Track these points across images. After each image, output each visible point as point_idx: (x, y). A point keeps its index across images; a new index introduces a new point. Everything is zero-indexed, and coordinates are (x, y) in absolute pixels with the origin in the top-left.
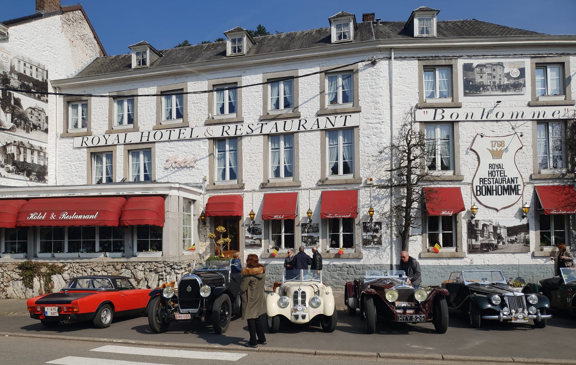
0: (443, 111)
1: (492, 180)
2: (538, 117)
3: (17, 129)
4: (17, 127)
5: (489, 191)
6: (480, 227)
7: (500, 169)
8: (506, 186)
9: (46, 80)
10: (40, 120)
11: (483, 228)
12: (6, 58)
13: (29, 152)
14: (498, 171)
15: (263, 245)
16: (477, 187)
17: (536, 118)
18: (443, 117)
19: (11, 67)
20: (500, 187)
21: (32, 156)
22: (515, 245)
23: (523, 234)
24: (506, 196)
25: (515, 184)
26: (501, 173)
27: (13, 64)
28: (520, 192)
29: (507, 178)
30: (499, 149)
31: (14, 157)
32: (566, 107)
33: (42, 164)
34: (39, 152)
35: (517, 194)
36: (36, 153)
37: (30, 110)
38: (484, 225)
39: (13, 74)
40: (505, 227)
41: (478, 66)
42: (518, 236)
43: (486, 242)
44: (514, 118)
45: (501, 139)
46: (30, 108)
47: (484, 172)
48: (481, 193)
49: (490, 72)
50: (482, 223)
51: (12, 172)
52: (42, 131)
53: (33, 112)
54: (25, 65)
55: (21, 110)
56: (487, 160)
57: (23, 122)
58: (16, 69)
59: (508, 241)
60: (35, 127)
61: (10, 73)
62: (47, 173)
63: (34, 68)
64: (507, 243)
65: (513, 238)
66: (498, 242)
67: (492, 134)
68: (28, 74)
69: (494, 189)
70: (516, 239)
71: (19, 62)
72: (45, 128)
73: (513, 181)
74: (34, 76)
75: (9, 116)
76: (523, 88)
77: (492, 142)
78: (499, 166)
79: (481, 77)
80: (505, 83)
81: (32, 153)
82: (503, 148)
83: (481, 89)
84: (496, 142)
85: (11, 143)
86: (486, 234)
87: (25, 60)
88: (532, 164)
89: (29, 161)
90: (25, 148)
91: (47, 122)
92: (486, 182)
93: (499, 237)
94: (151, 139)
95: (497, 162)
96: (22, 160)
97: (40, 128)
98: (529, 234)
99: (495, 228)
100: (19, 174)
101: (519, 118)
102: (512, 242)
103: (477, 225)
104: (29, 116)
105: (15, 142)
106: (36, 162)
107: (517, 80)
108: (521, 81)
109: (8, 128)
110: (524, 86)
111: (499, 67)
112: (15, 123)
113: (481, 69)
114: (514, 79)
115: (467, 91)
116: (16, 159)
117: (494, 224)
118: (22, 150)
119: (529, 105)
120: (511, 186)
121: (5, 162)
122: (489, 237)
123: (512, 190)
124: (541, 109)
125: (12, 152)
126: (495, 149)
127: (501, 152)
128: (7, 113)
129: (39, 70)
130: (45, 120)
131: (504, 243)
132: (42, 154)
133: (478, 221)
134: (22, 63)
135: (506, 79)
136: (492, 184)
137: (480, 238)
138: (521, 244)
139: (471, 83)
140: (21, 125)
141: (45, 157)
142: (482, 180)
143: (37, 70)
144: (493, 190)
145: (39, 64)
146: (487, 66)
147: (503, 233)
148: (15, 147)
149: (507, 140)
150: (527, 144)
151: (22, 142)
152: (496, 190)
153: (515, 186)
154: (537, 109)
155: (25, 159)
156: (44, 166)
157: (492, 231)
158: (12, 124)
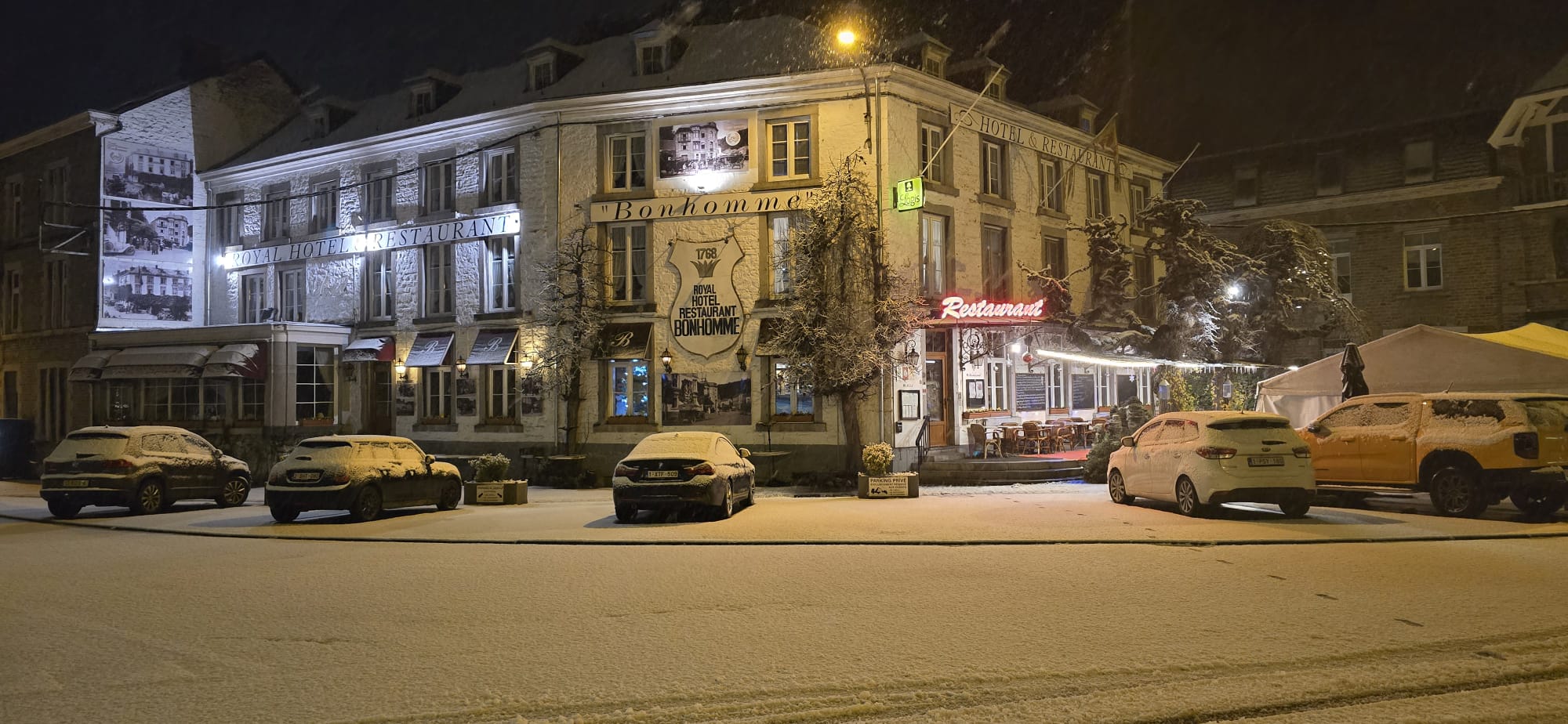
0: (630, 205)
1: (697, 311)
2: (767, 208)
3: (137, 251)
4: (137, 248)
5: (693, 329)
6: (680, 385)
7: (709, 294)
8: (718, 319)
9: (189, 175)
10: (177, 233)
11: (683, 387)
12: (119, 158)
13: (157, 280)
14: (706, 297)
15: (416, 413)
16: (676, 321)
17: (763, 209)
18: (630, 214)
19: (127, 167)
20: (708, 321)
21: (163, 285)
22: (730, 413)
23: (741, 396)
24: (718, 335)
25: (732, 316)
26: (710, 300)
27: (130, 163)
28: (738, 330)
29: (719, 307)
30: (708, 261)
31: (131, 289)
32: (809, 191)
33: (181, 294)
34: (175, 280)
35: (734, 332)
36: (169, 281)
37: (159, 222)
38: (685, 382)
39: (130, 177)
40: (715, 385)
41: (680, 130)
42: (735, 399)
43: (688, 408)
44: (731, 211)
45: (711, 246)
46: (159, 218)
47: (685, 299)
48: (682, 332)
49: (697, 139)
50: (682, 378)
51: (127, 310)
52: (181, 248)
53: (166, 223)
54: (151, 160)
55: (144, 224)
56: (692, 278)
57: (146, 240)
58: (136, 168)
59: (719, 407)
60: (168, 244)
61: (126, 176)
62: (191, 307)
63: (167, 162)
64: (718, 410)
65: (727, 403)
66: (706, 410)
67: (700, 238)
68: (156, 171)
69: (701, 325)
70: (731, 404)
71: (141, 157)
72: (185, 244)
73: (728, 311)
74: (167, 173)
75: (123, 235)
76: (745, 163)
77: (698, 250)
78: (709, 288)
79: (685, 148)
80: (718, 155)
81: (163, 281)
82: (714, 260)
83: (684, 166)
84: (704, 250)
85: (126, 271)
86: (687, 396)
87: (151, 153)
88: (758, 285)
89: (157, 292)
90: (151, 277)
91: (191, 235)
92: (689, 315)
93: (706, 401)
94: (302, 256)
95: (706, 281)
96: (144, 292)
97: (178, 244)
98: (750, 396)
99: (701, 387)
100: (140, 312)
101: (739, 210)
102: (726, 408)
103: (675, 382)
104: (158, 230)
105: (132, 269)
106: (169, 292)
107: (735, 150)
108: (742, 151)
109: (122, 251)
110: (747, 158)
111: (710, 130)
112: (134, 243)
113: (685, 136)
114: (732, 148)
115: (664, 171)
116: (134, 292)
117: (699, 381)
118: (145, 278)
119: (753, 190)
120: (725, 319)
121: (115, 298)
122: (692, 401)
123: (726, 325)
124: (771, 196)
125: (128, 283)
126: (702, 261)
127: (712, 266)
128: (120, 231)
129: (177, 162)
130: (186, 232)
131: (713, 411)
132: (181, 281)
133: (677, 375)
134: (146, 159)
135: (720, 149)
136: (697, 318)
137: (680, 403)
138: (737, 412)
139: (669, 159)
140: (143, 244)
141: (186, 284)
142: (684, 311)
143: (172, 163)
144: (699, 327)
145: (176, 155)
146: (693, 129)
147: (712, 394)
148: (134, 276)
149: (719, 246)
150: (752, 251)
151: (144, 268)
152: (702, 327)
153: (731, 319)
154: (764, 196)
155: (149, 291)
156: (185, 297)
157: (696, 391)
158: (129, 245)
